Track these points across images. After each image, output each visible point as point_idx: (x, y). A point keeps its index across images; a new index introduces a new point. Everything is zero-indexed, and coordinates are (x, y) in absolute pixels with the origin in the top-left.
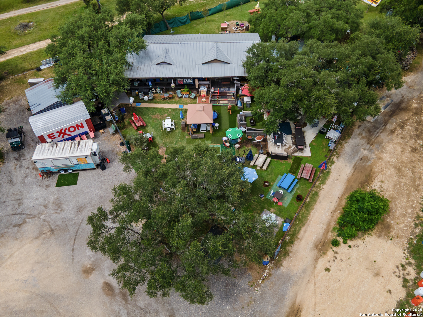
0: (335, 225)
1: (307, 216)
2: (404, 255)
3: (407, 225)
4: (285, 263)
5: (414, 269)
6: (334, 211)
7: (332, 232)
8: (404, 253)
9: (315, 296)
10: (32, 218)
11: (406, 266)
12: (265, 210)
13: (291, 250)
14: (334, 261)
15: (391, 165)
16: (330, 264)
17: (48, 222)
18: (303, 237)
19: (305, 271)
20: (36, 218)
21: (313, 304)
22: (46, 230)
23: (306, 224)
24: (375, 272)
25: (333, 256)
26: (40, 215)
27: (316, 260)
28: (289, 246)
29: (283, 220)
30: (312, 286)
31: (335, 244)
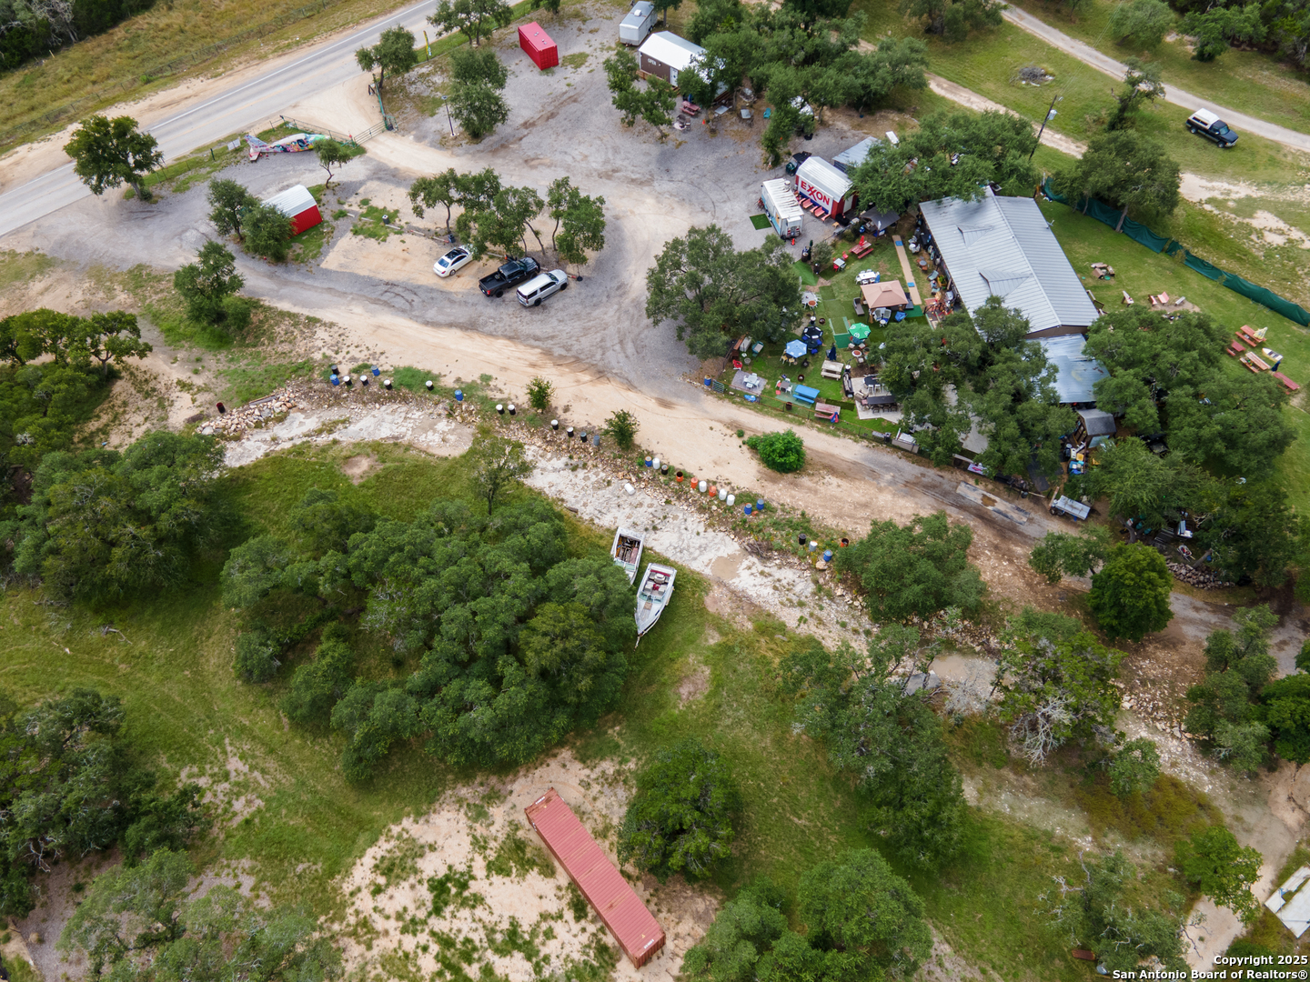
4: (710, 397)
9: (685, 419)
15: (871, 499)
18: (742, 411)
19: (706, 412)
21: (676, 417)
25: (727, 433)
27: (721, 422)
28: (729, 400)
29: (758, 395)
30: (694, 417)
31: (741, 435)
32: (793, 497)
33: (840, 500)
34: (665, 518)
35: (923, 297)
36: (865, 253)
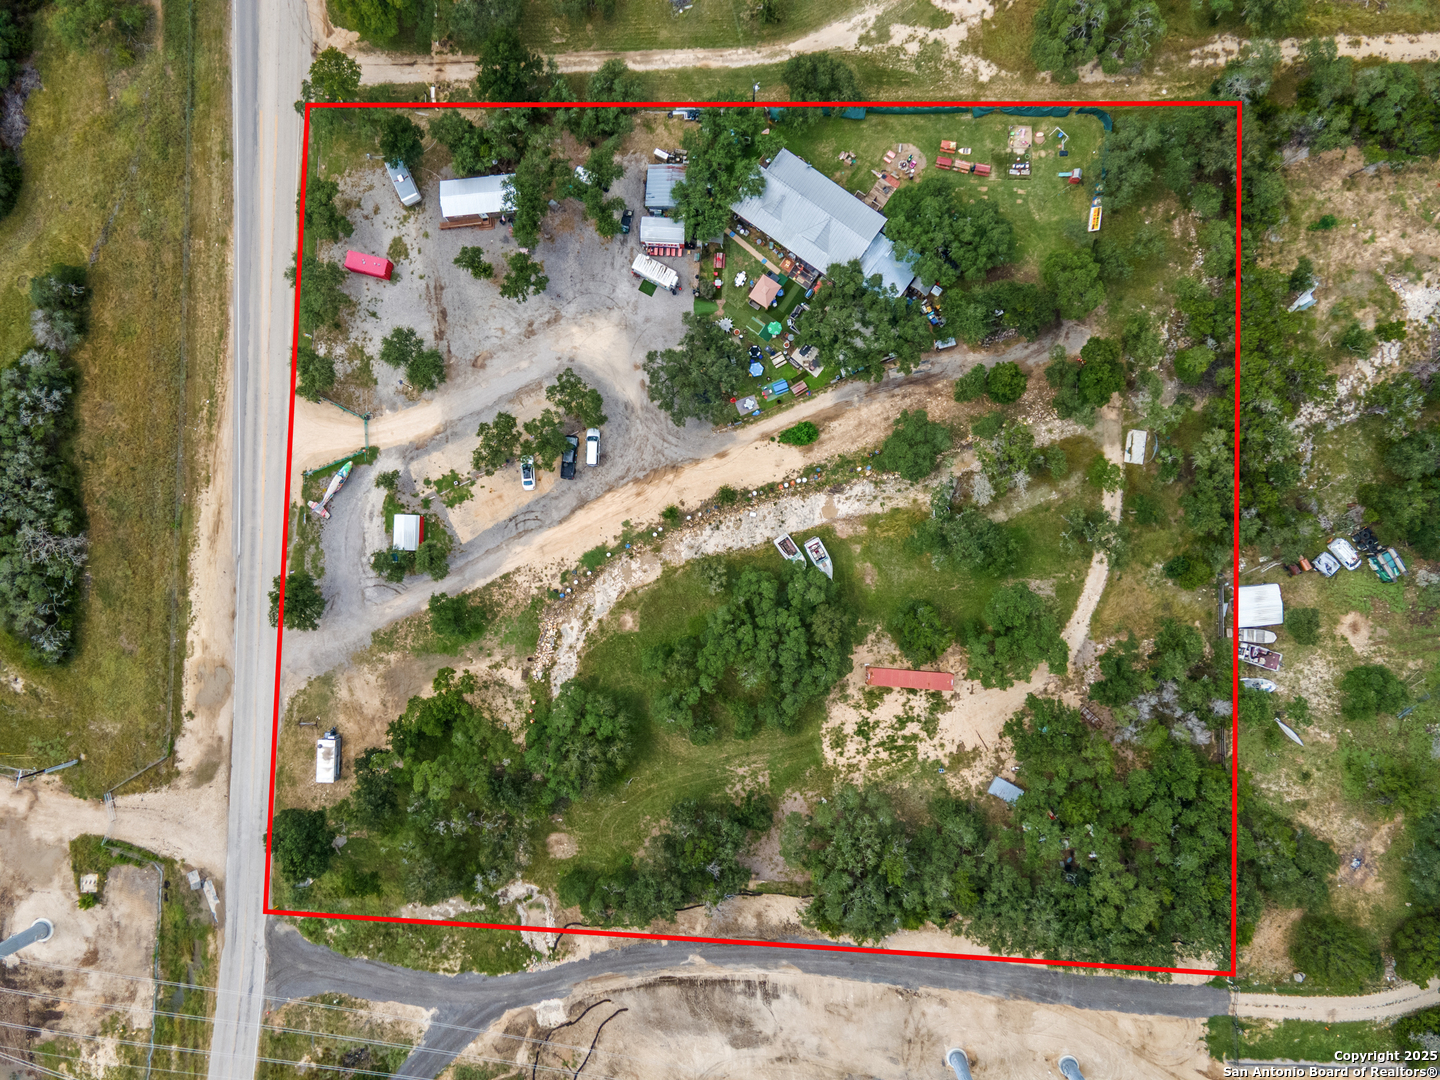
0: (784, 429)
1: (774, 415)
2: (801, 466)
3: (821, 456)
5: (798, 475)
6: (792, 423)
7: (779, 432)
8: (803, 465)
9: (739, 455)
10: (618, 308)
11: (796, 471)
13: (748, 427)
14: (764, 446)
15: (859, 418)
16: (761, 446)
17: (626, 318)
18: (760, 425)
19: (745, 441)
20: (620, 310)
21: (735, 457)
22: (623, 323)
23: (770, 419)
24: (778, 464)
25: (766, 443)
26: (623, 309)
27: (756, 440)
28: (748, 424)
29: (759, 407)
30: (743, 449)
31: (773, 439)
32: (827, 450)
33: (847, 432)
34: (782, 513)
35: (777, 264)
36: (724, 262)
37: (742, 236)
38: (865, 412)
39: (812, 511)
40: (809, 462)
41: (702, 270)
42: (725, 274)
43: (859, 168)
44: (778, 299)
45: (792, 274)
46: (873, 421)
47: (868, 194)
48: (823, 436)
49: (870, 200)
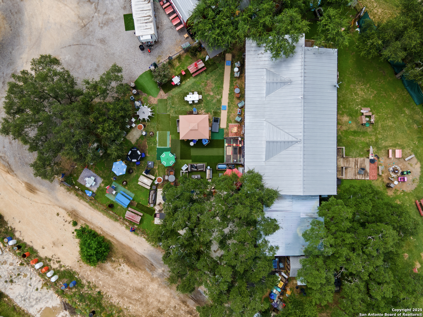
0: (91, 227)
1: (97, 209)
2: (67, 265)
3: (89, 276)
4: (62, 188)
5: (57, 268)
6: (102, 230)
7: (85, 224)
8: (68, 266)
9: (42, 203)
10: (95, 7)
11: (59, 264)
12: (103, 180)
13: (71, 194)
14: (64, 220)
15: (145, 286)
16: (62, 217)
17: (92, 21)
18: (81, 203)
19: (57, 200)
20: (95, 10)
21: (37, 201)
22: (85, 21)
23: (91, 207)
24: (56, 244)
25: (67, 220)
26: (97, 12)
27: (65, 209)
28: (74, 192)
29: (94, 191)
30: (48, 203)
31: (75, 224)
32: (97, 277)
33: (125, 284)
34: (19, 275)
35: (229, 121)
36: (198, 72)
37: (232, 72)
38: (153, 287)
39: (38, 300)
40: (77, 270)
41: (179, 58)
42: (190, 81)
43: (364, 133)
44: (199, 143)
45: (229, 140)
46: (150, 300)
47: (346, 157)
48: (108, 266)
49: (342, 164)
